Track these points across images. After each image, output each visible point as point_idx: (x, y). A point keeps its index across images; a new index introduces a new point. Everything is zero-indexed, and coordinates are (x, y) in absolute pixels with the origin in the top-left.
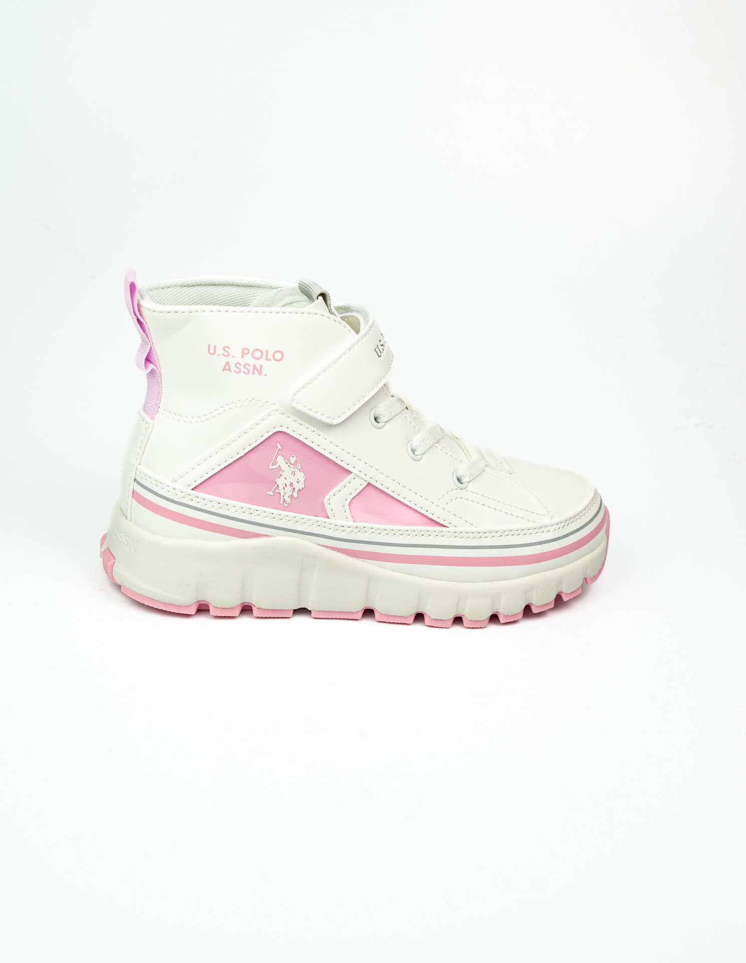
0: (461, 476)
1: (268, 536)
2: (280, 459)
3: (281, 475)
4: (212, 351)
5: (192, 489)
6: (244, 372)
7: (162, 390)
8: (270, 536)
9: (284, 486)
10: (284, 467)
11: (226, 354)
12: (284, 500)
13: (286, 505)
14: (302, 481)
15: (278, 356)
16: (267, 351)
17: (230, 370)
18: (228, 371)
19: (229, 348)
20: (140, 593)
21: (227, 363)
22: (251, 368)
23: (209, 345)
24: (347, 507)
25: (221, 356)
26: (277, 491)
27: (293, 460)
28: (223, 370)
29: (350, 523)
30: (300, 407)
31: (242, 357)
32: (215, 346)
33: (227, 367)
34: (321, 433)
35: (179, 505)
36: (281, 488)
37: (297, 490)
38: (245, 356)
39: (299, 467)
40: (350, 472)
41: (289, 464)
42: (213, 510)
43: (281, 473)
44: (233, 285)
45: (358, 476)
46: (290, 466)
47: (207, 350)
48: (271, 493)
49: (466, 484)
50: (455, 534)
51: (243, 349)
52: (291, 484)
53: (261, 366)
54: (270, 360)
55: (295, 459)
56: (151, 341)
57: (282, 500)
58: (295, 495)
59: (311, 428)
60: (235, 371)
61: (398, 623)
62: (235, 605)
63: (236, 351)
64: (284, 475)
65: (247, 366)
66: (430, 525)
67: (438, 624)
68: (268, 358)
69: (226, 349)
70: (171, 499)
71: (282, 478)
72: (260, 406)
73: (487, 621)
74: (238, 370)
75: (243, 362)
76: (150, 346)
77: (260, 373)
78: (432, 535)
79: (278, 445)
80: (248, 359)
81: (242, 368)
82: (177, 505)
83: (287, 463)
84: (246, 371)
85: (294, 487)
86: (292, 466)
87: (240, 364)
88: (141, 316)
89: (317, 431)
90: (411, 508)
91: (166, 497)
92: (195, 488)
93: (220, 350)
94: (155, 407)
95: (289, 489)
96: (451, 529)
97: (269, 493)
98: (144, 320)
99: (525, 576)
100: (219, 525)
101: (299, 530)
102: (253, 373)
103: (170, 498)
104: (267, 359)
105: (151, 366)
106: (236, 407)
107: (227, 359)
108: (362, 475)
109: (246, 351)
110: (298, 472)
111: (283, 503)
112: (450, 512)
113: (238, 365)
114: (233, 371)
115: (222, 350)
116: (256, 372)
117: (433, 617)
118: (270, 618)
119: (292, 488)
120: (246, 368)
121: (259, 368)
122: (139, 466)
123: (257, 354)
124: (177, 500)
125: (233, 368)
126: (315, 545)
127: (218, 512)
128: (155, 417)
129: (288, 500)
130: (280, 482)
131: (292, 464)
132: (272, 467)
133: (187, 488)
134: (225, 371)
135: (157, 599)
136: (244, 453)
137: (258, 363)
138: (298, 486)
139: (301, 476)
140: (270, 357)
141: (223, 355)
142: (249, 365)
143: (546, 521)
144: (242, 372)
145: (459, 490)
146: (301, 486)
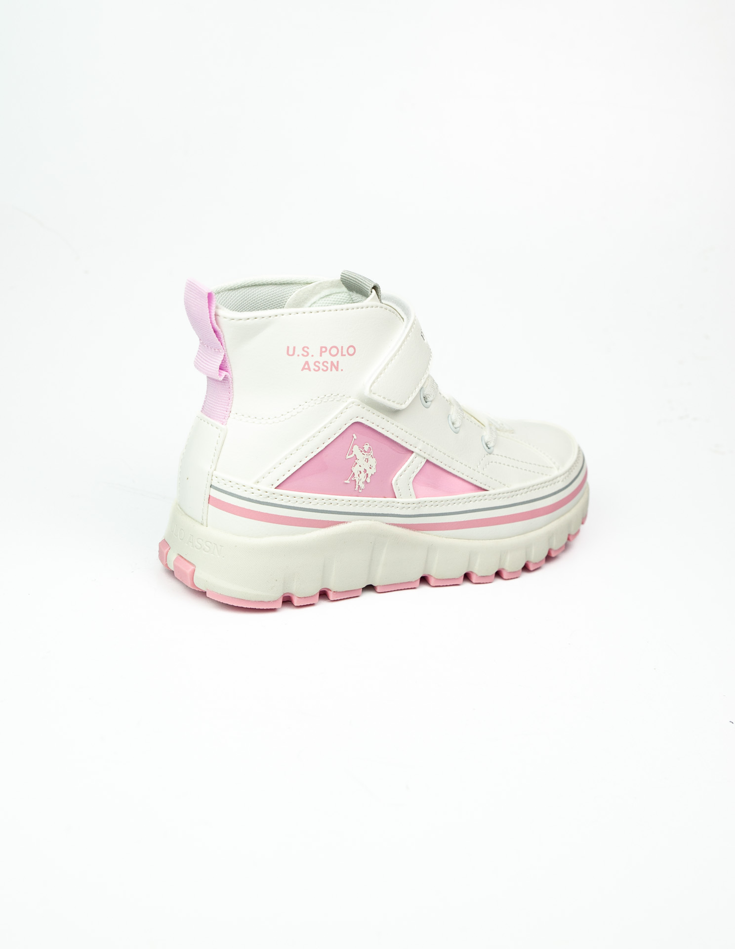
0: (488, 442)
1: (344, 522)
2: (356, 449)
3: (356, 463)
4: (291, 352)
5: (276, 488)
6: (323, 369)
7: (233, 395)
8: (347, 522)
9: (359, 473)
10: (359, 455)
11: (305, 354)
12: (359, 486)
13: (360, 491)
14: (374, 467)
15: (351, 351)
16: (342, 347)
17: (309, 369)
18: (308, 370)
19: (308, 348)
20: (229, 595)
21: (307, 363)
22: (329, 365)
23: (288, 347)
24: (411, 485)
25: (301, 356)
26: (353, 479)
27: (366, 448)
28: (302, 370)
29: (414, 500)
30: (376, 397)
31: (321, 356)
32: (294, 348)
33: (306, 367)
34: (389, 419)
35: (263, 504)
36: (356, 475)
37: (369, 475)
38: (323, 353)
39: (372, 454)
40: (413, 452)
41: (363, 452)
42: (297, 505)
43: (356, 461)
44: (272, 284)
45: (419, 455)
46: (364, 453)
47: (286, 352)
48: (348, 482)
49: (492, 448)
50: (495, 497)
51: (321, 348)
52: (365, 471)
53: (338, 362)
54: (345, 355)
55: (368, 446)
56: (225, 348)
57: (357, 486)
58: (368, 480)
59: (382, 415)
60: (314, 370)
61: (450, 585)
62: (315, 593)
63: (314, 351)
64: (359, 462)
65: (325, 364)
66: (475, 491)
67: (484, 580)
68: (344, 354)
69: (306, 349)
70: (256, 500)
71: (357, 466)
72: (338, 401)
73: (521, 571)
74: (317, 368)
75: (321, 360)
76: (223, 354)
77: (337, 369)
78: (476, 500)
79: (354, 435)
80: (326, 357)
81: (321, 366)
82: (262, 505)
83: (361, 451)
84: (325, 368)
85: (367, 473)
86: (365, 454)
87: (319, 363)
88: (217, 324)
89: (386, 418)
90: (459, 478)
91: (250, 499)
92: (278, 486)
93: (299, 351)
94: (225, 412)
95: (363, 475)
96: (491, 492)
97: (346, 482)
98: (219, 328)
99: (546, 525)
100: (302, 518)
101: (372, 513)
102: (331, 370)
103: (254, 499)
104: (342, 355)
105: (224, 373)
106: (315, 403)
107: (306, 359)
108: (422, 453)
109: (324, 350)
110: (370, 459)
111: (358, 490)
112: (488, 477)
113: (317, 364)
114: (312, 370)
115: (302, 350)
116: (333, 368)
117: (480, 574)
118: (344, 599)
119: (366, 474)
120: (325, 366)
121: (336, 364)
122: (215, 472)
123: (334, 351)
124: (261, 500)
125: (312, 367)
126: (385, 524)
127: (302, 507)
128: (227, 422)
129: (362, 486)
130: (355, 470)
131: (365, 452)
132: (348, 457)
133: (271, 488)
134: (304, 370)
135: (246, 599)
136: (324, 447)
137: (335, 360)
138: (371, 472)
139: (373, 462)
140: (345, 352)
141: (303, 355)
142: (327, 363)
143: (556, 473)
144: (321, 370)
145: (489, 455)
146: (373, 471)
